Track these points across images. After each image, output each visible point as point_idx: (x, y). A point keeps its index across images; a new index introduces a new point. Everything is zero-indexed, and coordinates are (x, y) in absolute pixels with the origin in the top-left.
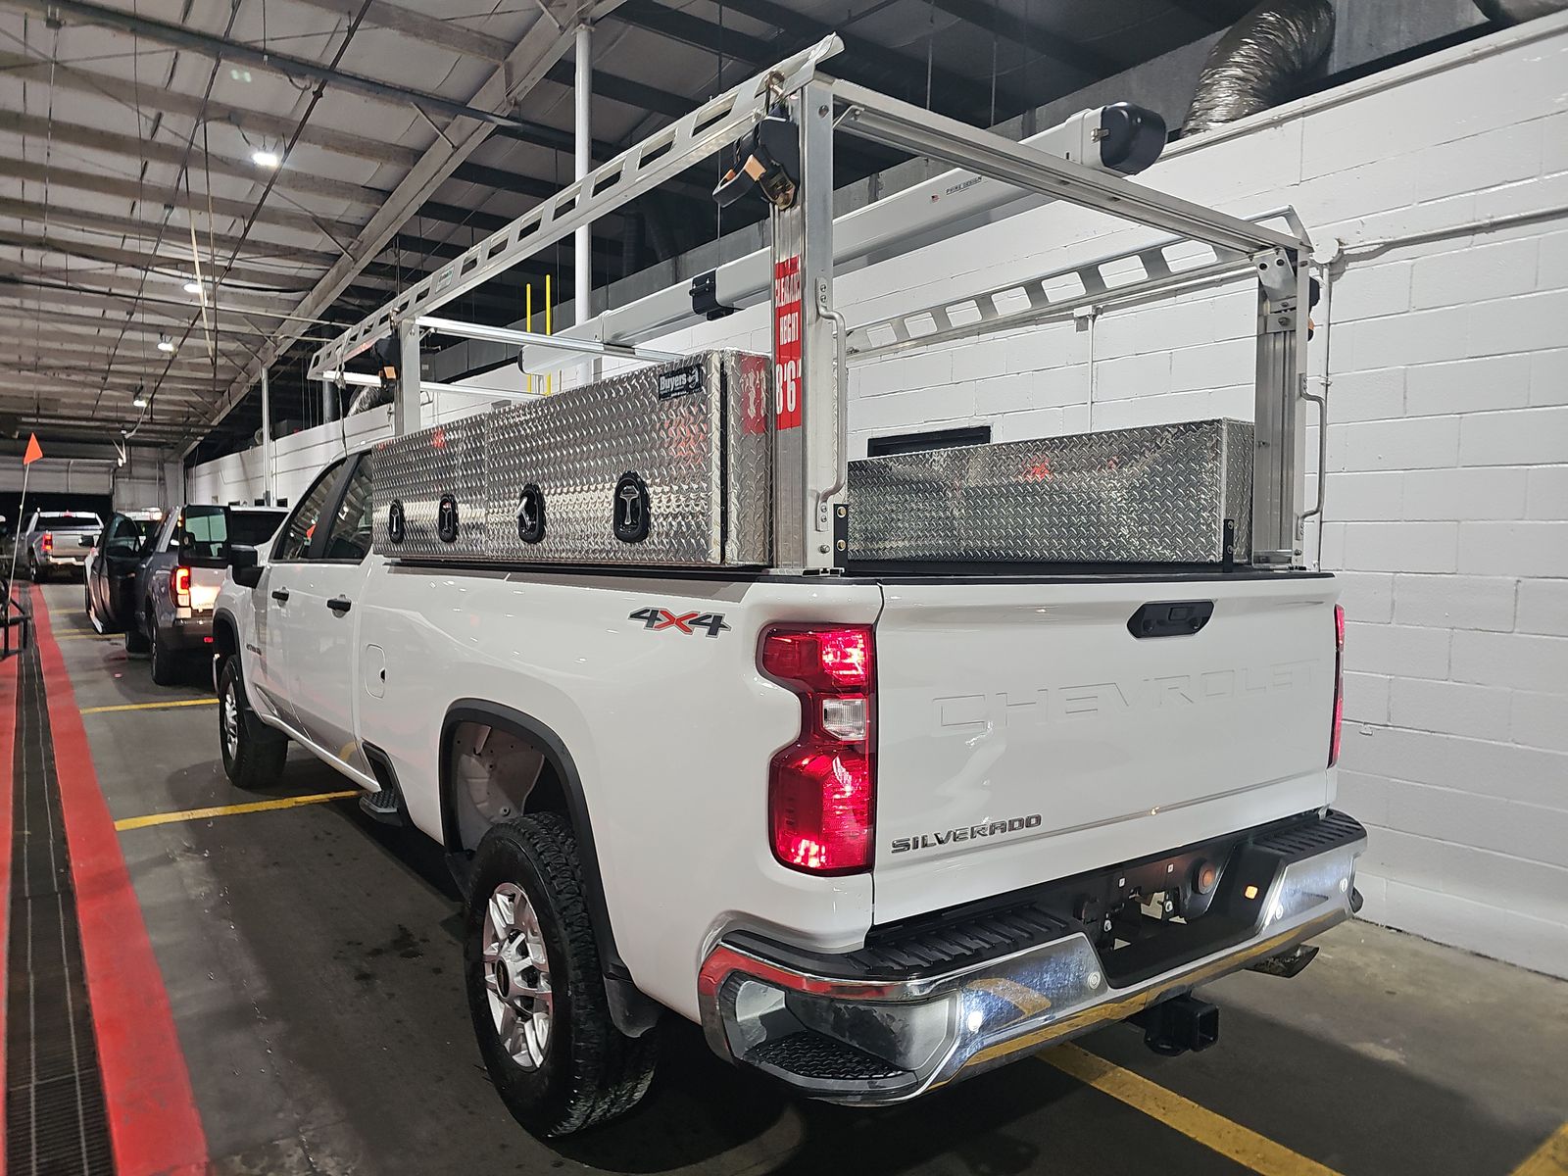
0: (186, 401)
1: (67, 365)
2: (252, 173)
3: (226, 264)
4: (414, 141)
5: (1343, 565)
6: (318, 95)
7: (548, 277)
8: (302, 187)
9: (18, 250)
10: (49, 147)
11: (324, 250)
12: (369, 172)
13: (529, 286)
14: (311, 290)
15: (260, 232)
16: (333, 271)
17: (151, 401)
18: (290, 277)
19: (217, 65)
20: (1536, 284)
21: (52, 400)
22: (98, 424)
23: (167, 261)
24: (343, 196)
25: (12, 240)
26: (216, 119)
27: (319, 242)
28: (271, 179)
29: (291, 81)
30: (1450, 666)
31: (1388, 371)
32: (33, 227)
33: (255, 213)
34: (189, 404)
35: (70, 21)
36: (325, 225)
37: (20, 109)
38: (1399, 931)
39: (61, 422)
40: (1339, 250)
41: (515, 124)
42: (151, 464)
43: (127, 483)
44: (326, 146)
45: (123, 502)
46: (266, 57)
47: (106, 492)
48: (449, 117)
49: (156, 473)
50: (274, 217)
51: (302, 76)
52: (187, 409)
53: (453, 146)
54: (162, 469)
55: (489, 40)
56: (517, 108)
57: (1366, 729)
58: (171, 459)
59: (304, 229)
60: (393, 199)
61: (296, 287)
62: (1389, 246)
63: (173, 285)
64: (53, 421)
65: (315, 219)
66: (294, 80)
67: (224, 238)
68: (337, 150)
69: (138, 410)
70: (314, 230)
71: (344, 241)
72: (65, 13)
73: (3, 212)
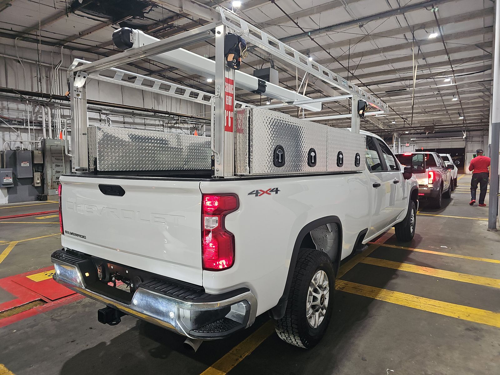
0: (480, 115)
1: (433, 110)
3: (452, 70)
17: (464, 116)
19: (404, 15)
21: (439, 121)
22: (454, 126)
23: (436, 74)
24: (478, 34)
25: (396, 80)
26: (417, 30)
33: (447, 52)
34: (481, 115)
39: (444, 127)
42: (479, 136)
43: (471, 143)
45: (469, 150)
47: (463, 147)
49: (480, 139)
52: (480, 117)
54: (483, 138)
58: (486, 134)
63: (440, 81)
64: (442, 127)
66: (427, 8)
68: (460, 21)
69: (461, 120)
70: (475, 49)
72: (362, 22)
73: (388, 74)
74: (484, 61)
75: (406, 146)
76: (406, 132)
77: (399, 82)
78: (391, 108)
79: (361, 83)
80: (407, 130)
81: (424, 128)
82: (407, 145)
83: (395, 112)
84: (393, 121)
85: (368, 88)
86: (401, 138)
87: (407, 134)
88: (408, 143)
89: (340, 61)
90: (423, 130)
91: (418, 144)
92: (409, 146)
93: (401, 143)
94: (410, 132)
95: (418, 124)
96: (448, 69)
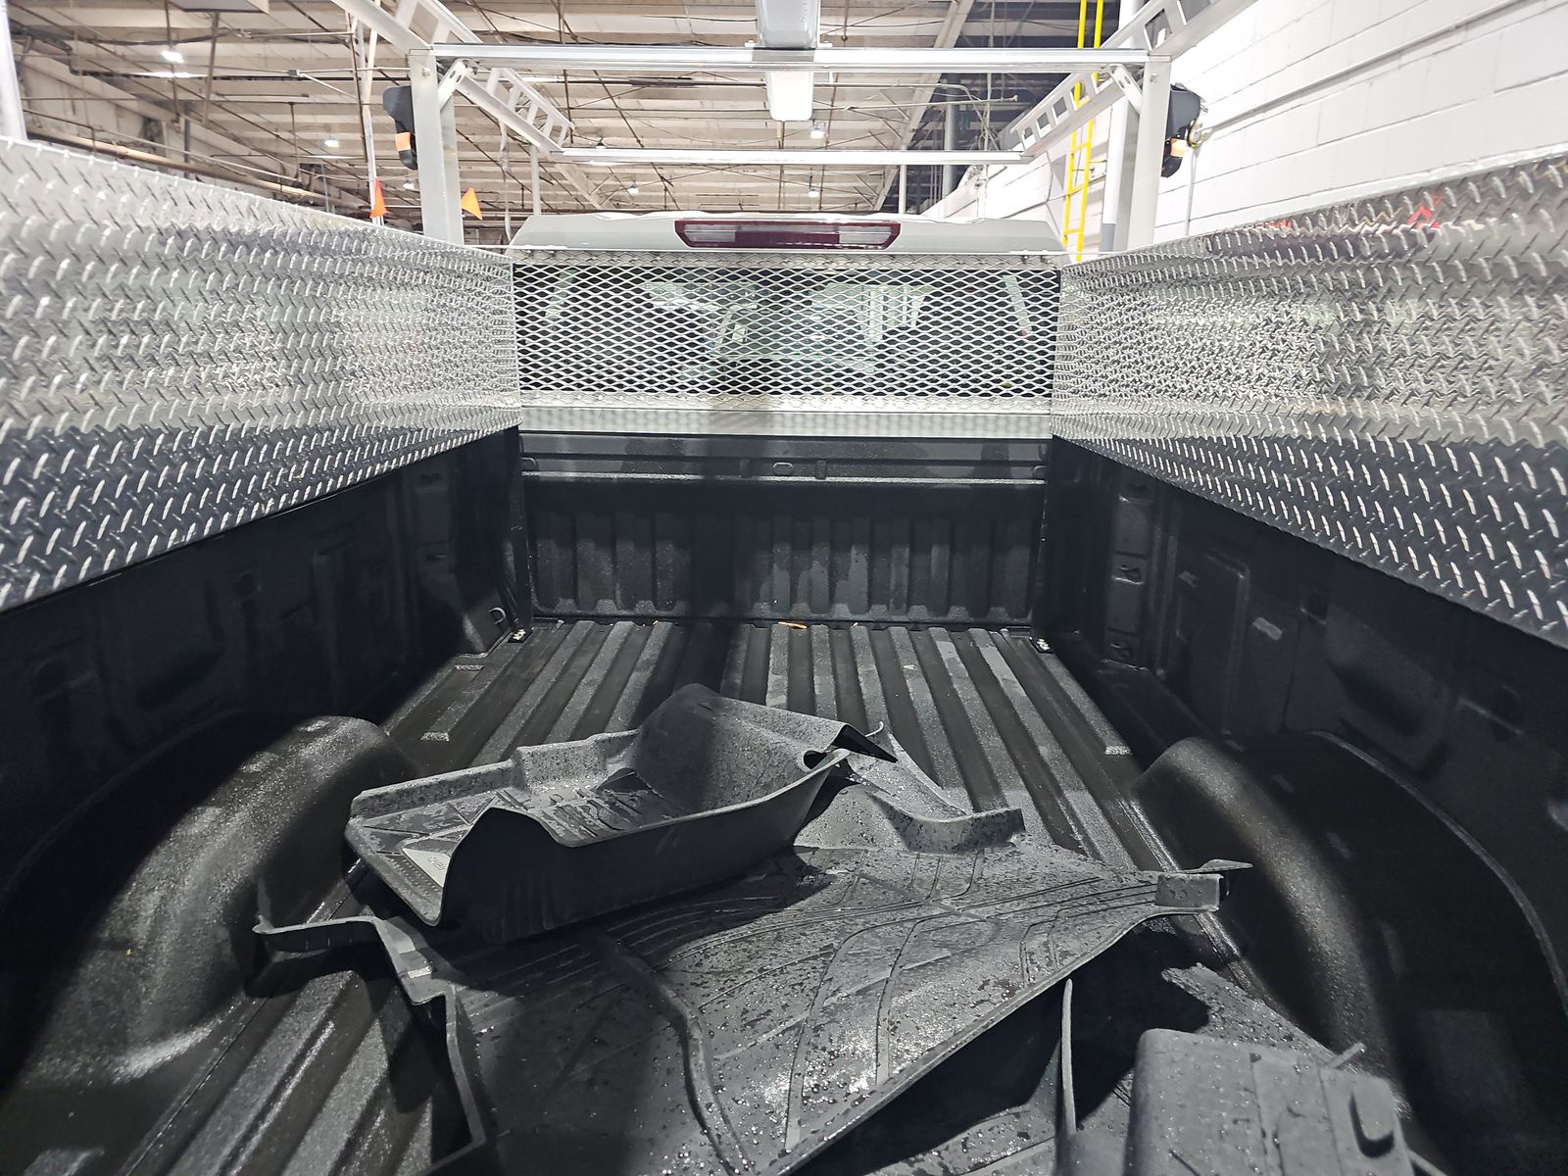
0: (854, 188)
17: (821, 190)
34: (857, 190)
74: (924, 20)
96: (834, 28)
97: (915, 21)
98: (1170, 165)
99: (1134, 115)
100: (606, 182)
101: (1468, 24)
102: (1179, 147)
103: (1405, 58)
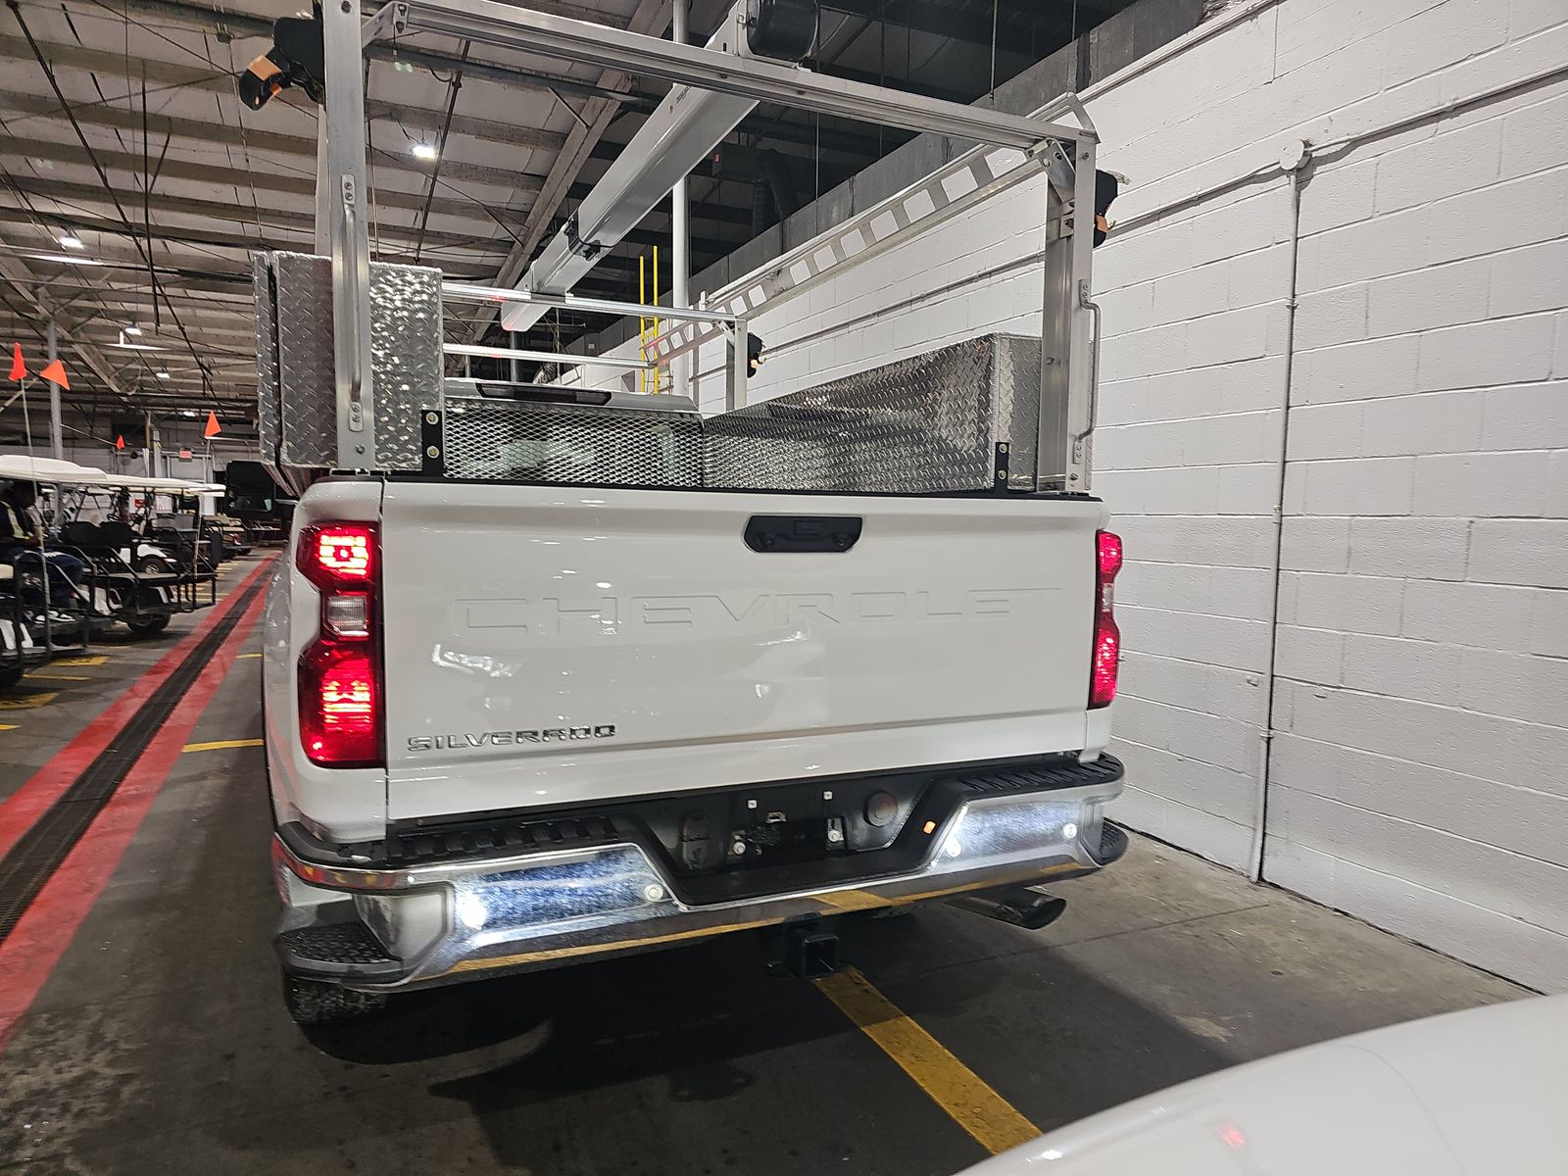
2: (417, 166)
3: (414, 255)
4: (557, 124)
5: (1304, 509)
6: (457, 85)
7: (655, 248)
8: (466, 177)
9: (244, 251)
10: (246, 155)
11: (499, 237)
12: (521, 158)
13: (642, 258)
14: (496, 277)
15: (436, 222)
16: (511, 257)
18: (476, 265)
19: (368, 66)
20: (1499, 173)
24: (504, 184)
25: (241, 243)
26: (378, 117)
27: (490, 229)
28: (435, 171)
29: (434, 74)
30: (1401, 621)
31: (1352, 288)
32: (251, 229)
33: (427, 205)
35: (238, 35)
36: (494, 213)
37: (219, 121)
38: (1346, 914)
40: (1305, 152)
41: (635, 99)
44: (480, 135)
46: (395, 52)
48: (583, 98)
50: (448, 207)
51: (443, 69)
53: (587, 126)
55: (608, 17)
56: (635, 83)
57: (1321, 691)
59: (477, 218)
60: (549, 184)
61: (483, 274)
62: (1355, 143)
65: (487, 208)
66: (436, 73)
67: (410, 231)
68: (489, 138)
71: (514, 228)
72: (233, 27)
73: (223, 217)
74: (488, 253)
75: (182, 460)
76: (187, 414)
77: (243, 251)
78: (182, 329)
79: (122, 220)
80: (189, 407)
81: (248, 405)
82: (183, 454)
83: (188, 341)
84: (160, 369)
85: (137, 244)
86: (162, 431)
87: (190, 419)
88: (186, 449)
89: (81, 120)
90: (243, 412)
91: (222, 454)
92: (189, 460)
93: (163, 448)
94: (200, 412)
95: (235, 390)
96: (405, 250)
97: (482, 253)
98: (751, 372)
99: (731, 347)
100: (130, 366)
101: (878, 314)
102: (754, 362)
103: (851, 328)
